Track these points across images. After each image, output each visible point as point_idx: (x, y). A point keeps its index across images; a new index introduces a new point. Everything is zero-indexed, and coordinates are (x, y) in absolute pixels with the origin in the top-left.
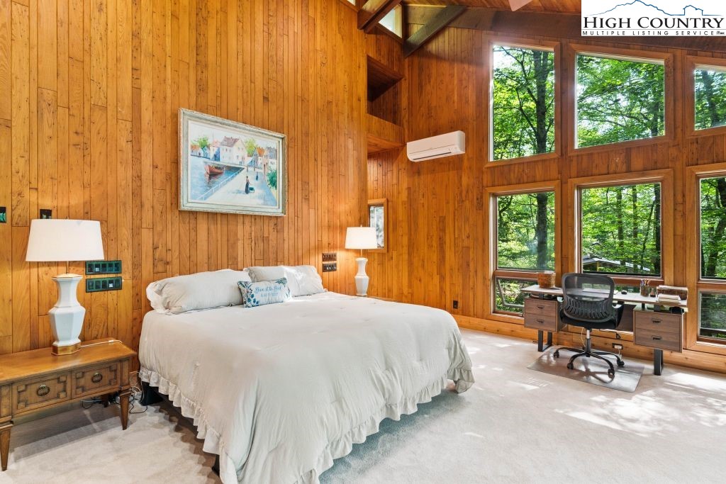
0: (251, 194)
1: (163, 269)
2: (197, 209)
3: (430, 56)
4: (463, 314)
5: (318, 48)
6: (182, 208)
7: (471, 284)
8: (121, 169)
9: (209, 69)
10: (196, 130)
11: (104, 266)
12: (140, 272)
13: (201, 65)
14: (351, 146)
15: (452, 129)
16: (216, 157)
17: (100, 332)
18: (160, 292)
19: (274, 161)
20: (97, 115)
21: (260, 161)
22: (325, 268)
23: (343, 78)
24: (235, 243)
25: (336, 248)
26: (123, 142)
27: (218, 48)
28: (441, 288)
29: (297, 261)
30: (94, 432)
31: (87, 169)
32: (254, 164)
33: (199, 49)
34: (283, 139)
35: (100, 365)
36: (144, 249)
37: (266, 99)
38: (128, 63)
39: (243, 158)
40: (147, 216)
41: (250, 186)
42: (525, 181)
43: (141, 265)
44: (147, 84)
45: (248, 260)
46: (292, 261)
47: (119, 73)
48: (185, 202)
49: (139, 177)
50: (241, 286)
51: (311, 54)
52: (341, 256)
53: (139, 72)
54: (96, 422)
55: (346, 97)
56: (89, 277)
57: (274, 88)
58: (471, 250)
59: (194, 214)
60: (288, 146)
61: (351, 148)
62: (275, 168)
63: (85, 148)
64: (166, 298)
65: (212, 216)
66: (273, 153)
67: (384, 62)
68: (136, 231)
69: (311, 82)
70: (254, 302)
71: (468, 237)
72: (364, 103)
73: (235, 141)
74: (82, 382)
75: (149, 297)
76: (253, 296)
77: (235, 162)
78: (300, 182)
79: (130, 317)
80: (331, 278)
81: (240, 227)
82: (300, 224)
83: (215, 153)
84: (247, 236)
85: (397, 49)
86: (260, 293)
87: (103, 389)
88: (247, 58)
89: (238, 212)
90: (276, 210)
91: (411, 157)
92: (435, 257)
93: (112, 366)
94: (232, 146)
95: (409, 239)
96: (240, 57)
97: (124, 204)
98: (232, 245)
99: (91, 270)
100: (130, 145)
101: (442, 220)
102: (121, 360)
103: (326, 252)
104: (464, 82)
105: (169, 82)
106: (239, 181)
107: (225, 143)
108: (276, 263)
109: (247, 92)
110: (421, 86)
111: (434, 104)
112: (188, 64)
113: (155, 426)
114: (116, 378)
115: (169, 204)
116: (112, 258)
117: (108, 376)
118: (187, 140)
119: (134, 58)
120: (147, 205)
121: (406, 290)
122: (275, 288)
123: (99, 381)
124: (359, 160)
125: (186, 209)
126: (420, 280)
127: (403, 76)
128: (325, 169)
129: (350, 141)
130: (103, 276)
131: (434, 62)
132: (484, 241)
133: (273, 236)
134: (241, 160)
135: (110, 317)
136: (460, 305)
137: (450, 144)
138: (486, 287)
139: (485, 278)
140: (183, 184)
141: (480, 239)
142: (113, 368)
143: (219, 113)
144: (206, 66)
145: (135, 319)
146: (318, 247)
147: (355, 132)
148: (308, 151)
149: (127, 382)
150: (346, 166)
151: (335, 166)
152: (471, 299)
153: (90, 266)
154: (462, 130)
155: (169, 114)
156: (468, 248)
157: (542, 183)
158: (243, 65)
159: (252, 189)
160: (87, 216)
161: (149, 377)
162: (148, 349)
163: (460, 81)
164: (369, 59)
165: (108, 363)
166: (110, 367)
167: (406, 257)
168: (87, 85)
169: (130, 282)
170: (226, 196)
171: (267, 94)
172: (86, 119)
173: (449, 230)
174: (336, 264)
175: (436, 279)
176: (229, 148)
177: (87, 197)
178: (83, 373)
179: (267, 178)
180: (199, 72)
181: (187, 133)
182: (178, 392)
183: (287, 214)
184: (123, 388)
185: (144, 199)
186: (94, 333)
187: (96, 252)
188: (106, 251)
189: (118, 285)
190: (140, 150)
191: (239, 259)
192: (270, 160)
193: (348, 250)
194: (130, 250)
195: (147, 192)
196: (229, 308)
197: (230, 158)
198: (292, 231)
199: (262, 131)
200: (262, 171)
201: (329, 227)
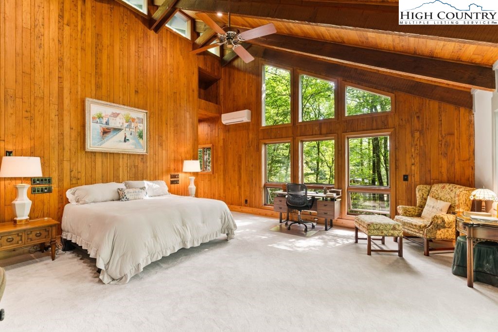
0: (127, 143)
1: (75, 182)
2: (96, 151)
3: (234, 68)
4: (250, 207)
5: (169, 64)
6: (87, 150)
7: (254, 191)
8: (52, 131)
9: (103, 76)
10: (95, 108)
11: (42, 180)
12: (63, 183)
13: (98, 74)
14: (188, 116)
15: (244, 109)
16: (107, 123)
17: (40, 215)
18: (74, 194)
19: (141, 125)
20: (38, 102)
21: (133, 125)
22: (172, 182)
23: (183, 80)
24: (118, 169)
25: (179, 171)
26: (53, 116)
27: (109, 65)
28: (240, 193)
29: (155, 178)
30: (37, 262)
31: (33, 130)
32: (129, 126)
33: (97, 66)
34: (146, 113)
35: (40, 228)
36: (65, 172)
37: (137, 92)
38: (56, 74)
39: (123, 123)
40: (67, 154)
41: (127, 138)
42: (278, 137)
43: (63, 180)
44: (67, 85)
45: (126, 178)
46: (152, 178)
47: (50, 80)
48: (89, 147)
49: (62, 134)
50: (119, 191)
51: (164, 68)
52: (181, 176)
53: (62, 79)
54: (37, 258)
55: (185, 90)
56: (33, 186)
57: (141, 86)
58: (254, 173)
59: (94, 153)
60: (149, 117)
61: (188, 117)
62: (142, 129)
63: (31, 119)
64: (77, 197)
65: (105, 154)
66: (141, 121)
67: (209, 70)
68: (60, 162)
69: (164, 82)
70: (126, 198)
71: (252, 166)
72: (196, 93)
73: (118, 114)
74: (30, 236)
75: (68, 197)
76: (125, 196)
77: (118, 126)
78: (157, 136)
79: (57, 207)
80: (176, 187)
81: (121, 160)
82: (157, 159)
83: (106, 121)
84: (125, 165)
85: (217, 63)
86: (130, 194)
87: (42, 240)
88: (126, 70)
89: (119, 152)
90: (143, 151)
91: (224, 122)
92: (236, 177)
93: (47, 229)
94: (116, 117)
95: (224, 167)
96: (121, 70)
97: (54, 148)
98: (116, 169)
99: (34, 182)
100: (57, 117)
101: (240, 157)
102: (51, 226)
103: (173, 174)
104: (250, 84)
105: (79, 83)
106: (120, 136)
107: (112, 116)
108: (143, 179)
109: (125, 88)
110: (230, 84)
111: (236, 94)
112: (91, 74)
113: (70, 258)
114: (48, 235)
115: (79, 148)
116: (47, 176)
117: (44, 233)
118: (90, 114)
119: (59, 71)
120: (67, 148)
121: (222, 195)
122: (139, 191)
123: (40, 236)
124: (193, 124)
125: (89, 150)
126: (229, 189)
127: (221, 77)
128: (172, 129)
129: (188, 113)
130: (41, 185)
131: (236, 72)
132: (259, 168)
133: (141, 165)
134: (121, 124)
135: (46, 207)
136: (248, 202)
137: (243, 116)
138: (260, 191)
139: (260, 187)
140: (87, 137)
141: (258, 167)
142: (48, 230)
143: (109, 99)
144: (101, 75)
145: (60, 208)
146: (168, 171)
147: (191, 109)
148: (162, 120)
149: (54, 237)
150: (185, 127)
151: (178, 127)
152: (254, 198)
153: (33, 180)
154: (249, 109)
155: (79, 101)
156: (252, 171)
157: (285, 139)
158: (123, 74)
159: (128, 140)
160: (32, 154)
161: (66, 236)
162: (67, 221)
163: (249, 83)
164: (199, 69)
165: (44, 227)
166: (46, 229)
167: (222, 177)
168: (32, 86)
169: (57, 189)
170: (113, 144)
171: (137, 89)
172: (32, 103)
173: (243, 162)
174: (178, 180)
175: (237, 188)
176: (114, 118)
177: (32, 145)
178: (31, 232)
179: (137, 134)
180: (97, 79)
181: (90, 111)
182: (81, 239)
183: (149, 152)
184: (52, 240)
185: (65, 145)
186: (36, 215)
187: (38, 173)
188: (43, 173)
189: (50, 191)
190: (63, 120)
191: (120, 177)
192: (139, 124)
193: (186, 173)
194: (57, 172)
195: (67, 142)
196: (112, 202)
197: (115, 124)
198: (152, 163)
199: (134, 109)
200: (134, 130)
201: (174, 160)
